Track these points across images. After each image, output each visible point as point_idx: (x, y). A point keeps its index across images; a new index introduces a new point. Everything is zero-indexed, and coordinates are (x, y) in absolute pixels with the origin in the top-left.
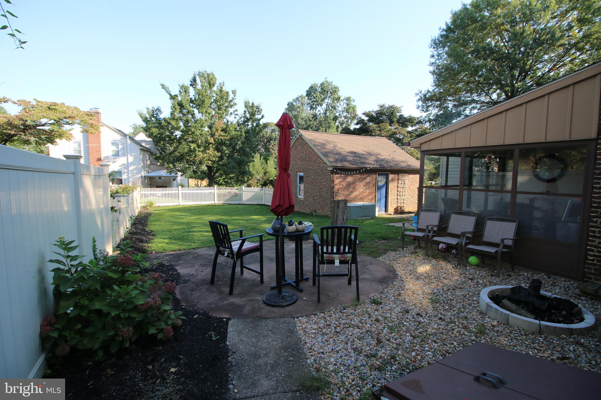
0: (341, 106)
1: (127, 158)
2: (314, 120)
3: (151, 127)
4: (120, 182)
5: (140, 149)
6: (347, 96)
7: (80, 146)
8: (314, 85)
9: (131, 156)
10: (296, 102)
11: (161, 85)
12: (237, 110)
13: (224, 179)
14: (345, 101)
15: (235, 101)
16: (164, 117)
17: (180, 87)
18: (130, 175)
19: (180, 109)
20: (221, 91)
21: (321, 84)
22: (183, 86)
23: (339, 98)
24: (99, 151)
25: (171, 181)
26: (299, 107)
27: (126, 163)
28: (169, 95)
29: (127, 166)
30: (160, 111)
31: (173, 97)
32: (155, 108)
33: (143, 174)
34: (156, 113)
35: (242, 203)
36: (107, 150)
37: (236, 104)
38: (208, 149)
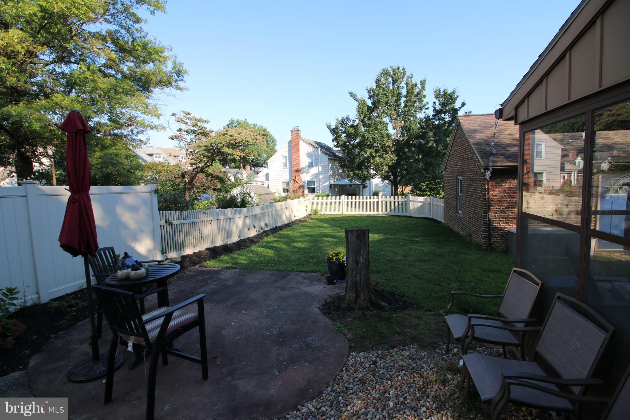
1: (319, 168)
4: (313, 190)
5: (329, 159)
7: (286, 160)
9: (321, 166)
11: (349, 93)
12: (427, 104)
13: (427, 185)
15: (424, 93)
17: (368, 91)
18: (320, 183)
24: (299, 163)
27: (317, 173)
29: (317, 175)
30: (348, 119)
31: (360, 103)
32: (345, 117)
33: (332, 182)
34: (345, 122)
35: (409, 215)
36: (304, 161)
37: (424, 96)
38: (387, 153)
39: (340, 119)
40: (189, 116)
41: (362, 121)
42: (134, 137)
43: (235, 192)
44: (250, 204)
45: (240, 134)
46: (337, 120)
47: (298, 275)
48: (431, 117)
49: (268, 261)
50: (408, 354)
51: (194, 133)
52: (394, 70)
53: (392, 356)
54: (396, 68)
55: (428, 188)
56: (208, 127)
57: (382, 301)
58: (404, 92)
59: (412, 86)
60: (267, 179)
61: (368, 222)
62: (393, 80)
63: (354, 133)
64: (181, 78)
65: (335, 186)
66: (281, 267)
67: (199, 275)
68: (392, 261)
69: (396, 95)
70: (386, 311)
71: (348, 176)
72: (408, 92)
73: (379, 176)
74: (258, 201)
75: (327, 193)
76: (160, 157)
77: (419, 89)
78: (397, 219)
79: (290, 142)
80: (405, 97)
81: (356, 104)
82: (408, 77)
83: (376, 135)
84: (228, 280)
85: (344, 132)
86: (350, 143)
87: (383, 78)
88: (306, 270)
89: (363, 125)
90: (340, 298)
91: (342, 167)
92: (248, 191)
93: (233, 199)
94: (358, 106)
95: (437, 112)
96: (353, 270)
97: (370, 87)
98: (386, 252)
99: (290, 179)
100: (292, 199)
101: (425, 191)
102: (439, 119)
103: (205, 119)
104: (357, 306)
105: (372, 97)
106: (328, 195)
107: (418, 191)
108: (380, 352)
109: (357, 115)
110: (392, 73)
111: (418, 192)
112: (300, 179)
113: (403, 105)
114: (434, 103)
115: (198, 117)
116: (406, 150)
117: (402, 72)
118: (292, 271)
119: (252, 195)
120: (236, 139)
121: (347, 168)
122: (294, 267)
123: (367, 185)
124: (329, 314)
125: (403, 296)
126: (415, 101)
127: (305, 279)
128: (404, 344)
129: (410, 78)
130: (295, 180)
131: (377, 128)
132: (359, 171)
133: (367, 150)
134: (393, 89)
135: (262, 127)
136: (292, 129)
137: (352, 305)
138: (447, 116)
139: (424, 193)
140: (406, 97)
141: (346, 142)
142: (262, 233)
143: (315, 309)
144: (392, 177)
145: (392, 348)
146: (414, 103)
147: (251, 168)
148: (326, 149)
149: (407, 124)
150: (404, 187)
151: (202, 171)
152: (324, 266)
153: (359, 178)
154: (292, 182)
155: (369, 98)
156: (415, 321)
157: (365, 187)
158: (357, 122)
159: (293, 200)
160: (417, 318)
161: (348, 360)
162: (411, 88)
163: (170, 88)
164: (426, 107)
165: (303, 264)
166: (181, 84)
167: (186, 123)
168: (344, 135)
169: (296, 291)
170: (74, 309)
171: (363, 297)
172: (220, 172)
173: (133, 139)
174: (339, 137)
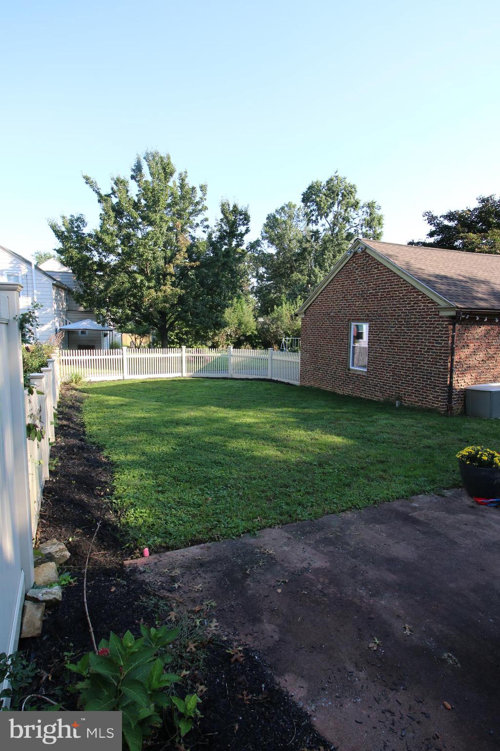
0: (358, 217)
2: (315, 241)
3: (71, 247)
5: (53, 284)
6: (369, 200)
8: (316, 183)
10: (281, 214)
11: (84, 177)
12: (206, 220)
14: (365, 209)
15: (205, 203)
16: (89, 232)
17: (113, 182)
19: (116, 217)
20: (182, 186)
21: (327, 182)
22: (118, 180)
23: (358, 203)
25: (101, 337)
26: (284, 222)
28: (96, 195)
30: (83, 221)
31: (102, 199)
32: (76, 216)
34: (76, 225)
35: (230, 376)
37: (205, 208)
39: (68, 217)
129: (185, 177)
157: (105, 335)
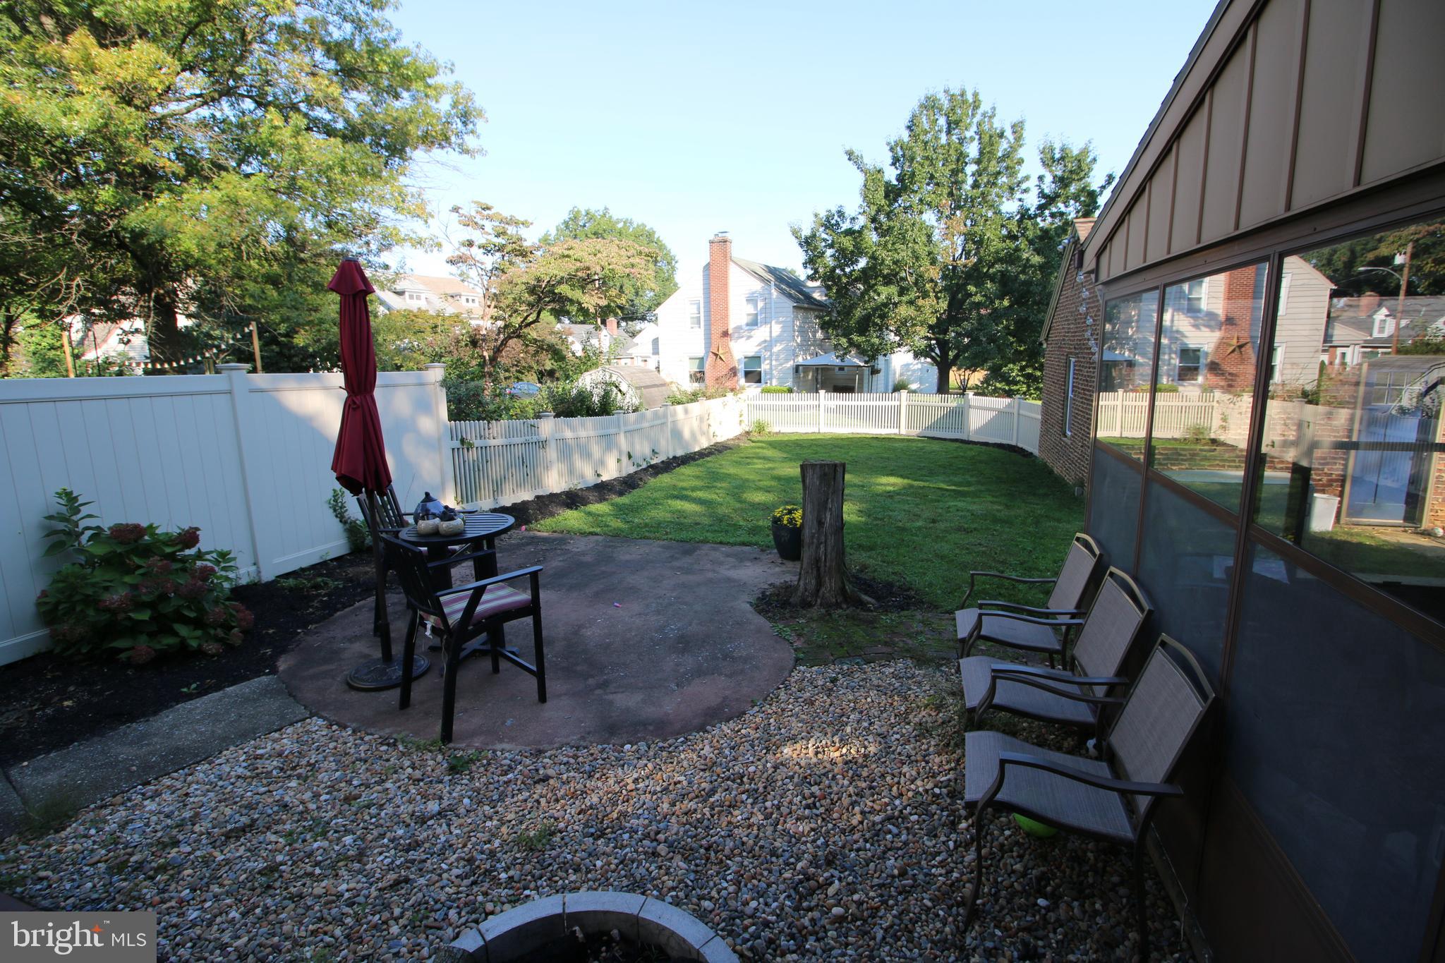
1: (771, 327)
4: (757, 378)
5: (794, 307)
7: (699, 309)
9: (778, 323)
11: (848, 153)
13: (1022, 368)
15: (1020, 153)
18: (774, 363)
22: (896, 144)
24: (725, 317)
27: (768, 339)
29: (768, 345)
30: (842, 214)
32: (834, 210)
33: (800, 360)
34: (833, 222)
35: (965, 438)
36: (739, 313)
37: (1021, 162)
38: (925, 295)
39: (823, 214)
40: (488, 212)
41: (874, 220)
42: (372, 258)
43: (588, 381)
44: (621, 408)
45: (599, 255)
46: (816, 216)
47: (714, 549)
48: (1032, 212)
49: (659, 524)
50: (892, 670)
51: (499, 250)
52: (952, 98)
53: (865, 673)
54: (957, 92)
55: (1022, 376)
56: (530, 237)
57: (866, 594)
58: (973, 150)
59: (991, 137)
60: (656, 351)
61: (872, 451)
62: (949, 124)
63: (851, 248)
64: (470, 126)
65: (807, 368)
66: (684, 535)
67: (528, 544)
68: (903, 529)
69: (954, 158)
70: (869, 610)
71: (836, 347)
72: (981, 153)
73: (906, 348)
74: (636, 401)
75: (789, 384)
76: (418, 298)
77: (1009, 142)
78: (936, 446)
79: (707, 268)
80: (976, 163)
81: (860, 179)
82: (984, 115)
83: (904, 254)
84: (583, 554)
85: (831, 246)
86: (843, 270)
87: (924, 119)
88: (732, 540)
89: (876, 229)
90: (788, 588)
91: (824, 326)
92: (614, 379)
93: (583, 397)
94: (865, 186)
95: (1049, 200)
96: (813, 537)
97: (896, 138)
98: (896, 513)
99: (707, 352)
100: (708, 398)
101: (1016, 383)
102: (1053, 215)
103: (522, 219)
104: (819, 601)
105: (899, 160)
106: (790, 391)
107: (1000, 382)
108: (845, 667)
109: (861, 206)
110: (946, 104)
111: (998, 385)
112: (729, 352)
113: (970, 181)
114: (1041, 178)
115: (506, 213)
116: (972, 288)
117: (971, 101)
118: (705, 541)
119: (624, 387)
120: (588, 268)
121: (835, 328)
122: (708, 534)
123: (879, 367)
124: (767, 612)
125: (910, 589)
126: (999, 173)
127: (728, 556)
128: (890, 658)
129: (990, 117)
130: (716, 355)
131: (904, 237)
132: (861, 335)
133: (880, 288)
134: (949, 144)
135: (644, 225)
136: (712, 238)
137: (809, 599)
138: (1071, 209)
139: (1014, 388)
140: (978, 162)
141: (833, 270)
142: (644, 469)
143: (743, 605)
144: (937, 351)
145: (868, 662)
146: (996, 178)
147: (618, 323)
148: (788, 285)
149: (976, 228)
150: (968, 372)
151: (516, 333)
152: (768, 535)
153: (862, 352)
154: (709, 359)
155: (893, 164)
156: (916, 627)
157: (875, 371)
158: (862, 221)
159: (712, 401)
160: (922, 622)
161: (790, 676)
162: (989, 141)
163: (445, 150)
164: (1024, 186)
165: (727, 532)
166: (470, 141)
167: (482, 228)
168: (829, 252)
169: (710, 575)
170: (323, 592)
171: (830, 585)
172: (552, 333)
173: (369, 262)
174: (819, 257)
